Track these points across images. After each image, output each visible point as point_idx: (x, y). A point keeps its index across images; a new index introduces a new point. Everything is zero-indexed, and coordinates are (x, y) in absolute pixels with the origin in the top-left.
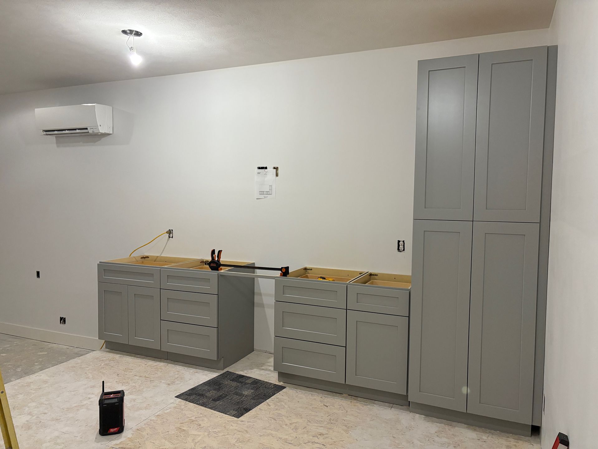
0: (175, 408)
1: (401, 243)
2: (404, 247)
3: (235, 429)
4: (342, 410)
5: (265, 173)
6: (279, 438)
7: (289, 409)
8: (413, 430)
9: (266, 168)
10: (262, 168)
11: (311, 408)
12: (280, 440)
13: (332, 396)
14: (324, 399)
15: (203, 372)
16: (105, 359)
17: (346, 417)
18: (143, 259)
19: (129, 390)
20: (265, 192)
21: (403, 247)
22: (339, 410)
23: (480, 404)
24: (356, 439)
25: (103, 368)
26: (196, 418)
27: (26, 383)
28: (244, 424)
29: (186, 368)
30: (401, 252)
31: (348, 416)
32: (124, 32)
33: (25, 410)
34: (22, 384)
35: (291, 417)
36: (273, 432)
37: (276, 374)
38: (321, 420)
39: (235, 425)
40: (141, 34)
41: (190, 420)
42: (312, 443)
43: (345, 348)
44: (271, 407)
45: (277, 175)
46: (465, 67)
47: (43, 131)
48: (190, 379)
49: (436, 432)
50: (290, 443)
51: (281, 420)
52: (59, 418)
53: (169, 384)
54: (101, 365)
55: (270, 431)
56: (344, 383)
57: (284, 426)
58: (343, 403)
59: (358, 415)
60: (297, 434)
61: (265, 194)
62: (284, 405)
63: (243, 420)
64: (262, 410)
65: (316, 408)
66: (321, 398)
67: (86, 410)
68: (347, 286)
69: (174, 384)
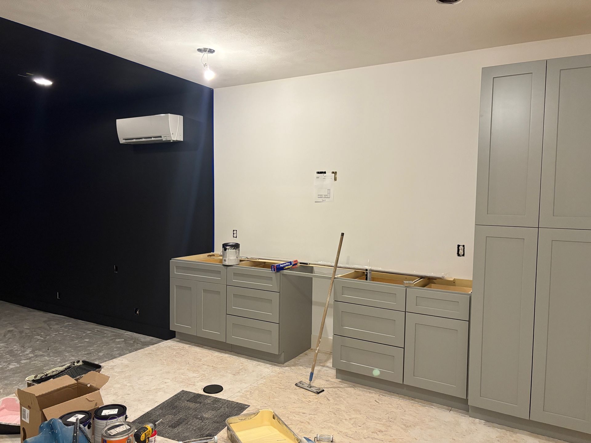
0: (241, 396)
1: (461, 247)
2: (464, 252)
3: (298, 420)
4: (400, 409)
5: (324, 177)
6: (340, 431)
7: (348, 404)
8: (473, 433)
9: (325, 173)
10: (321, 173)
11: (369, 405)
12: (341, 433)
13: (390, 395)
14: (382, 397)
15: (264, 365)
16: (176, 348)
17: (404, 416)
18: (210, 257)
19: (199, 377)
20: (323, 196)
21: (462, 251)
22: (397, 409)
23: (544, 412)
24: (415, 438)
25: (175, 356)
26: (261, 407)
27: (111, 367)
28: (306, 416)
29: (249, 360)
30: (461, 256)
31: (406, 416)
32: (199, 50)
33: (111, 390)
34: (107, 367)
35: (350, 412)
36: (333, 425)
37: (333, 370)
38: (380, 417)
39: (297, 416)
40: (214, 51)
41: (256, 409)
42: (372, 438)
43: (403, 349)
44: (331, 401)
45: (335, 179)
46: (532, 73)
47: (123, 139)
48: (253, 371)
49: (497, 437)
50: (350, 437)
51: (340, 414)
52: (141, 399)
53: (234, 375)
54: (173, 353)
55: (331, 424)
56: (402, 383)
57: (344, 421)
58: (401, 402)
59: (416, 415)
60: (357, 429)
61: (323, 197)
62: (343, 401)
63: (305, 412)
64: (322, 404)
65: (374, 405)
66: (378, 396)
67: (164, 393)
68: (406, 289)
69: (239, 375)
